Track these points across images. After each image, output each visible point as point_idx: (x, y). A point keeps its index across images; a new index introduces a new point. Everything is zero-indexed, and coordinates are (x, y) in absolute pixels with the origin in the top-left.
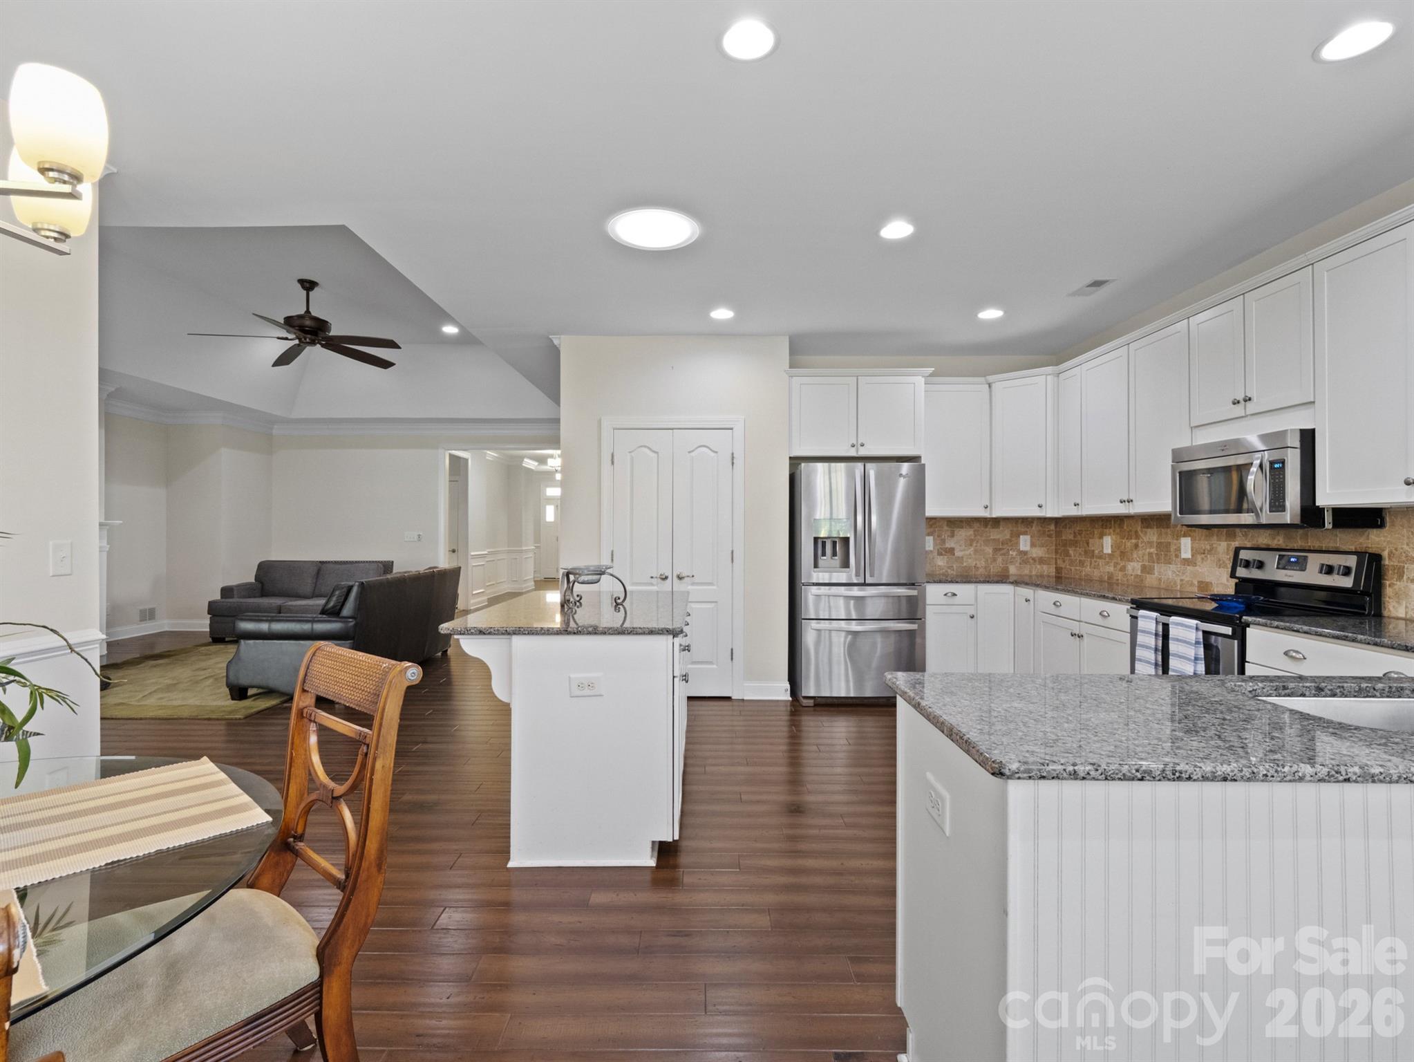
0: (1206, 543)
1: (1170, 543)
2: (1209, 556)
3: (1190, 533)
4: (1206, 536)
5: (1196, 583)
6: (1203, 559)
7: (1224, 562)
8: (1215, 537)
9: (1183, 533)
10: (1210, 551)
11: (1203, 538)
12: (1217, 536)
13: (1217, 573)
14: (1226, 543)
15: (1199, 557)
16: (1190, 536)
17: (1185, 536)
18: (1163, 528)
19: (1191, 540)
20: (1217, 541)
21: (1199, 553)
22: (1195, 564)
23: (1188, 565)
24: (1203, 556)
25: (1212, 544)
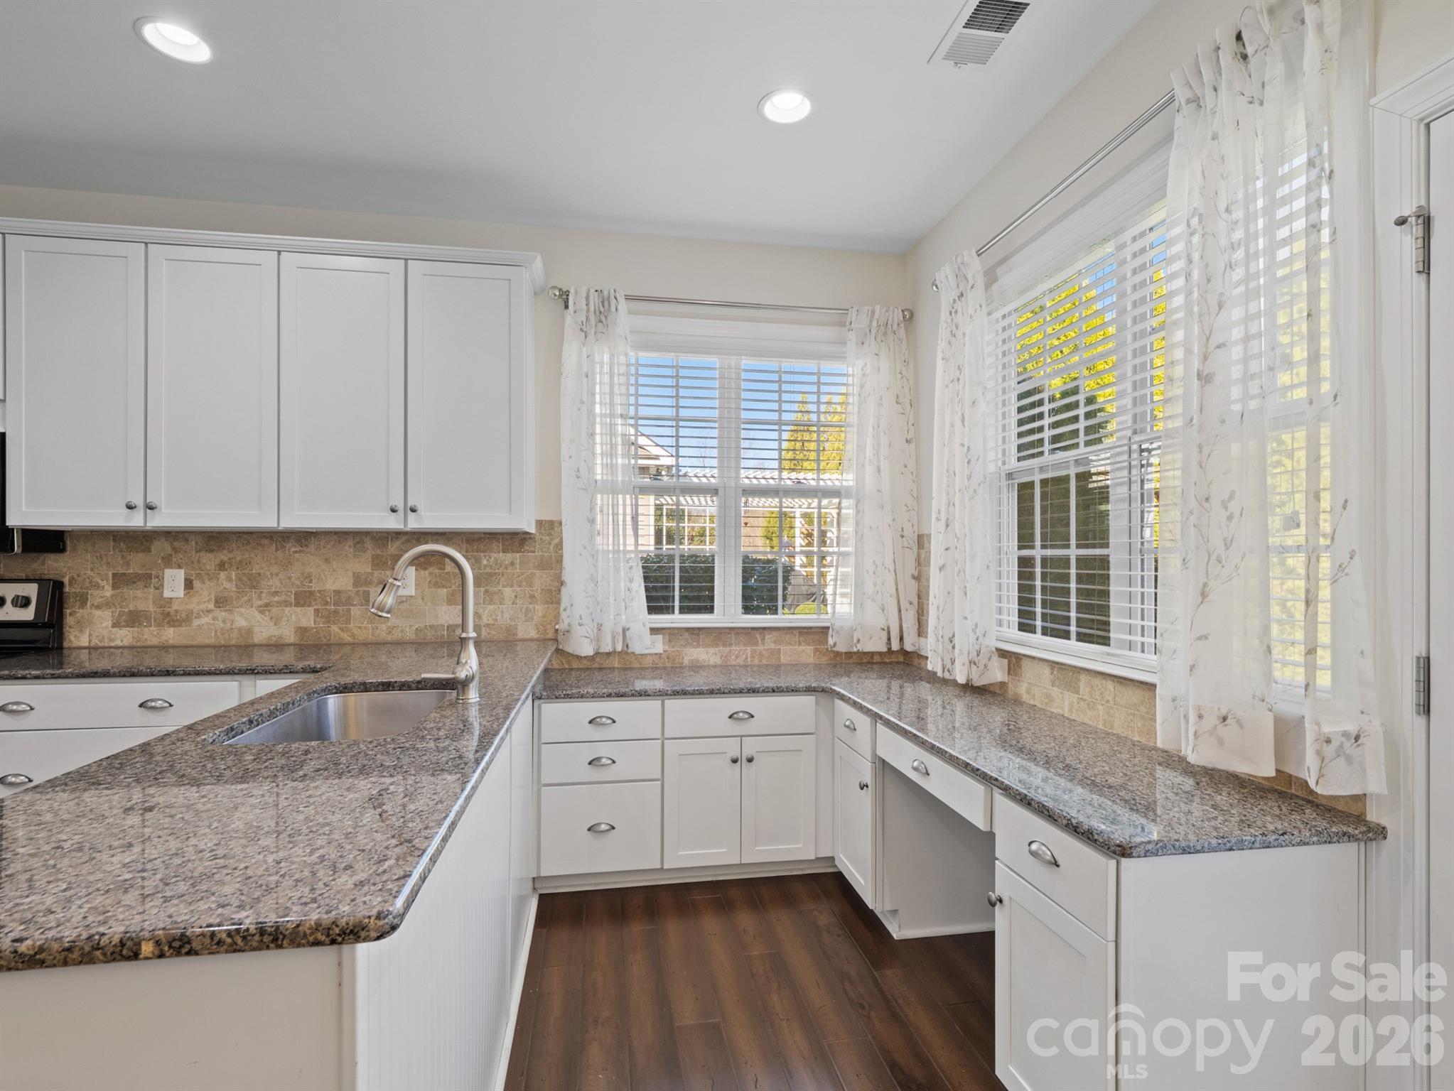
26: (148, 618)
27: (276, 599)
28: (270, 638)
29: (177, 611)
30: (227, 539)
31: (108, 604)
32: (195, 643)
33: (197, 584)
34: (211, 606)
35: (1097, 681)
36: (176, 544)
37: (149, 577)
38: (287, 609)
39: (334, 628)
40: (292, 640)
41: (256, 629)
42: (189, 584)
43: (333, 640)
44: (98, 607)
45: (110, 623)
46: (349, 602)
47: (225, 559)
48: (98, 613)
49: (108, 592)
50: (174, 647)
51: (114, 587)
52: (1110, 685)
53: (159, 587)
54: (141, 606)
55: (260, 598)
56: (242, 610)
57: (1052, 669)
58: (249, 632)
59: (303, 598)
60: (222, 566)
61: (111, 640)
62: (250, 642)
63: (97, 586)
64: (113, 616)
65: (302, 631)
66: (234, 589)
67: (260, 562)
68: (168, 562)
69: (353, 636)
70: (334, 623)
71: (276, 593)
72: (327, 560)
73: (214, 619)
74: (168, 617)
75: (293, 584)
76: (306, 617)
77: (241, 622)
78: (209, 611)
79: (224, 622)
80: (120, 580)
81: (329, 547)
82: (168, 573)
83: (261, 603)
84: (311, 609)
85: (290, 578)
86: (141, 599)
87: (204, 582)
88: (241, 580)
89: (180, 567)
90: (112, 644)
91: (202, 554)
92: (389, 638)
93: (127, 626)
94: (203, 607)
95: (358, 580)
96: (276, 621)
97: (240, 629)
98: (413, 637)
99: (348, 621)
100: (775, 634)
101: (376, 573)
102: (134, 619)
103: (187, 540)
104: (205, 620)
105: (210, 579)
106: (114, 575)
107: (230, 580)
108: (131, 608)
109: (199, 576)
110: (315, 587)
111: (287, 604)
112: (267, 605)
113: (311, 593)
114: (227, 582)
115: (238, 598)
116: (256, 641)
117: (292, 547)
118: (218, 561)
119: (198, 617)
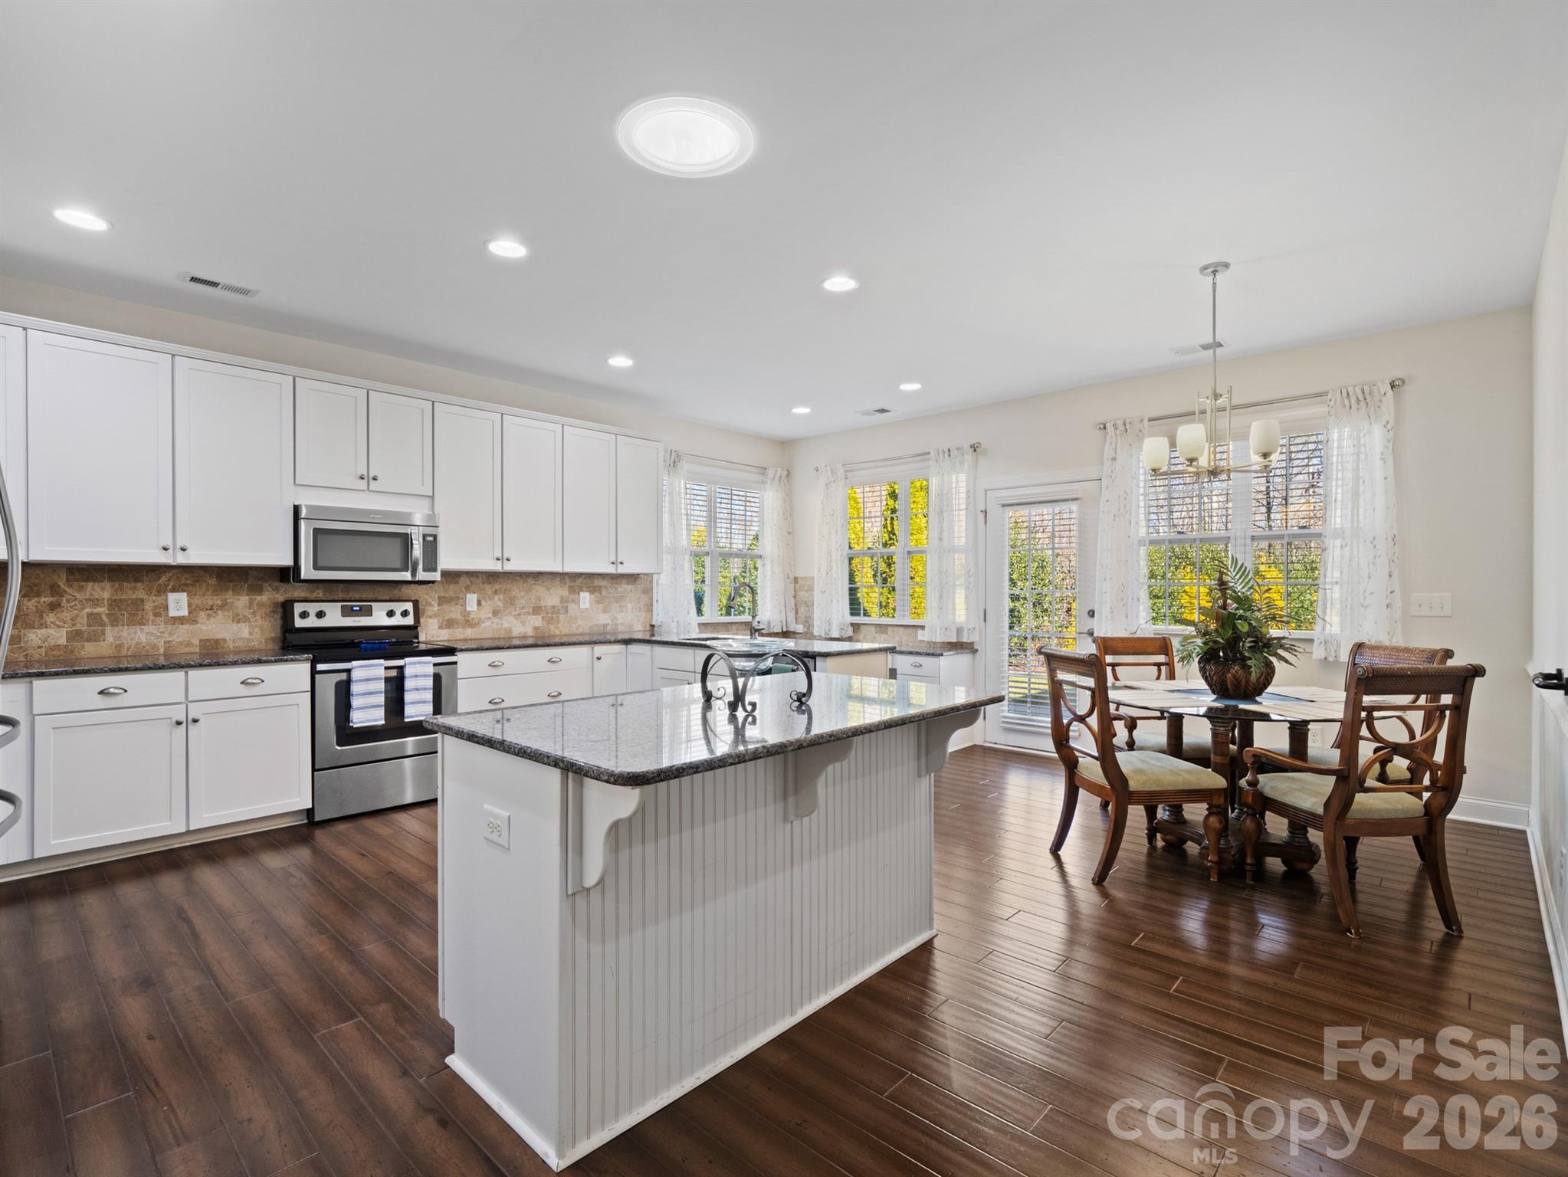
0: (215, 598)
1: (142, 600)
2: (220, 612)
3: (185, 588)
4: (215, 591)
5: (197, 643)
6: (209, 615)
7: (245, 616)
8: (230, 592)
9: (169, 587)
10: (222, 607)
11: (210, 593)
12: (233, 590)
13: (235, 628)
14: (248, 597)
15: (203, 614)
16: (184, 591)
17: (174, 590)
18: (129, 582)
19: (188, 595)
20: (234, 595)
21: (202, 610)
22: (195, 622)
23: (182, 624)
24: (210, 612)
25: (226, 599)
26: (457, 623)
27: (523, 611)
28: (520, 634)
29: (473, 619)
30: (499, 577)
31: (436, 615)
32: (483, 637)
33: (483, 603)
34: (491, 616)
35: (896, 629)
36: (472, 579)
37: (458, 598)
38: (529, 617)
39: (552, 627)
40: (531, 634)
41: (513, 628)
42: (479, 603)
43: (552, 633)
44: (431, 617)
45: (437, 627)
46: (558, 612)
47: (498, 588)
48: (431, 620)
49: (436, 608)
50: (471, 640)
51: (439, 605)
52: (901, 629)
53: (464, 605)
54: (453, 616)
55: (515, 611)
56: (507, 618)
57: (876, 628)
58: (510, 630)
59: (536, 610)
60: (496, 592)
61: (438, 637)
62: (511, 636)
63: (430, 605)
64: (438, 622)
65: (536, 629)
66: (502, 605)
67: (517, 590)
68: (468, 589)
69: (560, 632)
70: (552, 624)
71: (523, 608)
72: (548, 589)
73: (492, 623)
74: (468, 623)
75: (532, 603)
76: (537, 621)
77: (506, 625)
78: (490, 618)
79: (497, 624)
80: (442, 601)
81: (549, 581)
82: (469, 596)
83: (516, 613)
84: (540, 617)
85: (530, 599)
86: (454, 612)
87: (486, 602)
88: (506, 600)
89: (474, 593)
90: (439, 639)
91: (486, 585)
92: (578, 632)
93: (447, 628)
94: (486, 616)
95: (563, 600)
96: (523, 623)
97: (505, 629)
98: (588, 631)
99: (558, 623)
100: (737, 625)
101: (571, 596)
102: (450, 624)
103: (477, 577)
104: (488, 623)
105: (490, 600)
106: (439, 598)
107: (500, 600)
108: (448, 617)
109: (484, 598)
110: (543, 604)
111: (528, 613)
112: (519, 614)
113: (540, 607)
114: (498, 601)
115: (504, 611)
116: (514, 635)
117: (531, 581)
118: (494, 589)
119: (484, 622)
